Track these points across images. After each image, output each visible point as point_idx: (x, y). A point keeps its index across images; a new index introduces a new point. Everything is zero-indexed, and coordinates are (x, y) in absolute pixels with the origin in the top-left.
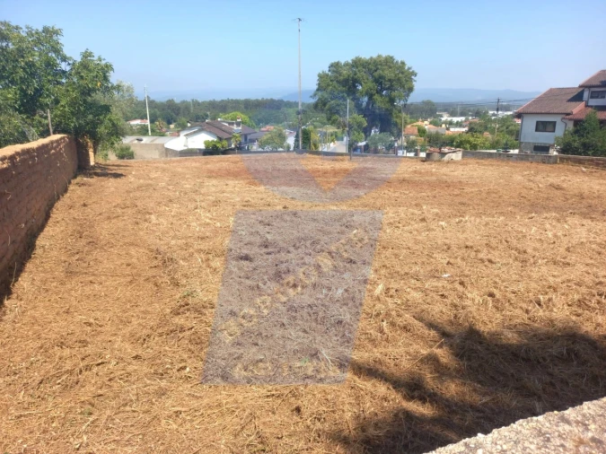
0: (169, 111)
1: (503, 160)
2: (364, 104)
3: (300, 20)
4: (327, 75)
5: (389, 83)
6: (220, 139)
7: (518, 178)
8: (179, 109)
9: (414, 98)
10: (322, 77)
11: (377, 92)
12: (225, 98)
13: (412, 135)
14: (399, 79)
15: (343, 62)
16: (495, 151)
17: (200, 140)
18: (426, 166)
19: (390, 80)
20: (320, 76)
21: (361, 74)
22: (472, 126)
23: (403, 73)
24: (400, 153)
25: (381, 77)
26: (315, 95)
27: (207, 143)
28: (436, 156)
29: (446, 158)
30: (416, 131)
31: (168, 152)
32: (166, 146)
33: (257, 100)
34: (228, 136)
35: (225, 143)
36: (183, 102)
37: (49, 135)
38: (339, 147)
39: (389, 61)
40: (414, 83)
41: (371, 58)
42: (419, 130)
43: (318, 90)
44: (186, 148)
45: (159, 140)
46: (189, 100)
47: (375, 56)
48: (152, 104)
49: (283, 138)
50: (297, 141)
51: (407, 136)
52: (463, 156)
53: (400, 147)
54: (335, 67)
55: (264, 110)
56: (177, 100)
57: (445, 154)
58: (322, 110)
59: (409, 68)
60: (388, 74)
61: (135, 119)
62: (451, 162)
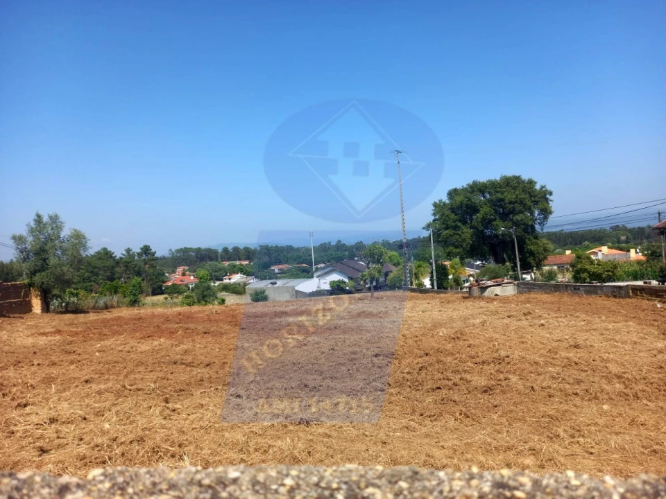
3: (399, 152)
4: (444, 204)
10: (438, 206)
19: (510, 203)
20: (435, 205)
26: (428, 226)
27: (332, 283)
29: (487, 293)
54: (453, 193)
60: (509, 196)
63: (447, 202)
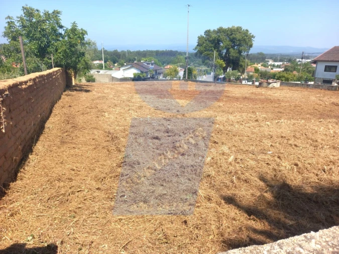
0: (115, 56)
1: (304, 88)
2: (224, 53)
3: (189, 6)
4: (203, 37)
5: (239, 42)
6: (142, 72)
7: (313, 98)
8: (120, 55)
9: (252, 51)
10: (200, 38)
11: (232, 47)
12: (145, 50)
13: (251, 72)
14: (244, 40)
15: (212, 30)
16: (300, 82)
17: (131, 73)
18: (259, 90)
19: (239, 40)
20: (199, 38)
21: (222, 37)
22: (287, 67)
23: (247, 36)
24: (244, 82)
25: (234, 38)
26: (196, 48)
27: (135, 75)
28: (265, 84)
29: (271, 86)
30: (253, 70)
31: (113, 79)
32: (112, 75)
33: (163, 51)
34: (146, 70)
35: (145, 74)
36: (122, 51)
37: (52, 68)
38: (209, 78)
39: (238, 29)
40: (253, 42)
41: (229, 28)
42: (255, 69)
43: (197, 46)
44: (123, 77)
45: (109, 72)
46: (126, 50)
47: (230, 27)
48: (105, 52)
49: (176, 72)
50: (185, 74)
51: (248, 73)
52: (281, 85)
53: (244, 79)
54: (208, 32)
55: (167, 56)
56: (119, 50)
57: (270, 83)
58: (200, 57)
59: (250, 34)
60: (238, 36)
61: (96, 60)
62: (274, 88)
63: (205, 36)
